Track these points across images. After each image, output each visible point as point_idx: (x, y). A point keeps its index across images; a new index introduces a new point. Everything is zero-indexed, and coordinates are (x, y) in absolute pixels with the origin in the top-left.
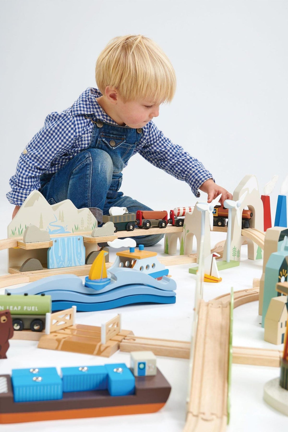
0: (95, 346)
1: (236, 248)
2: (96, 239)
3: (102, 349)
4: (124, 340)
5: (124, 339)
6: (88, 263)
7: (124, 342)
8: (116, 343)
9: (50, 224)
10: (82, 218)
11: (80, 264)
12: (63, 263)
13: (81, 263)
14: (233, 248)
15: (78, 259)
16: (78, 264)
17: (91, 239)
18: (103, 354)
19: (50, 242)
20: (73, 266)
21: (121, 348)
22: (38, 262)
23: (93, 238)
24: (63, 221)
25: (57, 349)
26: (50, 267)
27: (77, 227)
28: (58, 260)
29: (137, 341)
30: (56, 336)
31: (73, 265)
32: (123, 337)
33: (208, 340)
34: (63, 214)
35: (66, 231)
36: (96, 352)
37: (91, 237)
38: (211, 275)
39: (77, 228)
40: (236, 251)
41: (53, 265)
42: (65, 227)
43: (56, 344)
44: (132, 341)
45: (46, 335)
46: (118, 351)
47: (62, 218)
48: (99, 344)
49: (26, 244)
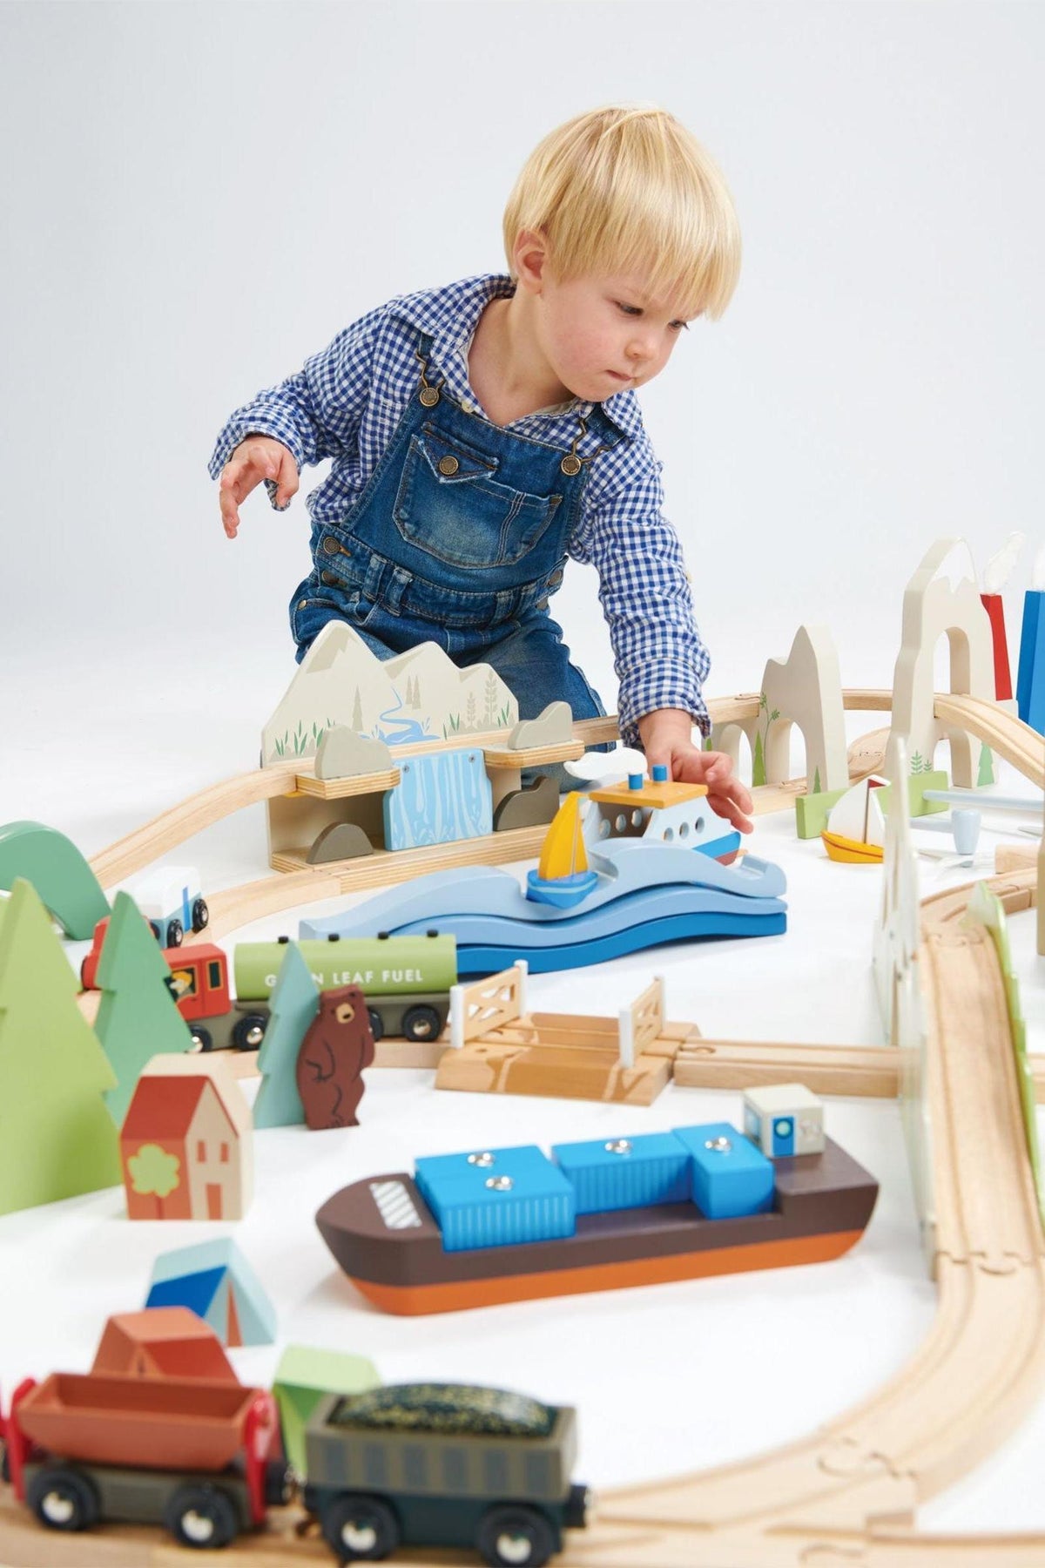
0: (606, 1074)
1: (920, 757)
2: (524, 755)
3: (627, 1081)
4: (681, 1054)
5: (681, 1049)
6: (499, 827)
7: (682, 1058)
8: (664, 1062)
9: (384, 717)
10: (471, 695)
11: (478, 832)
12: (431, 832)
13: (481, 827)
14: (913, 758)
15: (473, 818)
16: (471, 832)
17: (507, 758)
18: (630, 1096)
19: (392, 774)
20: (458, 838)
21: (676, 1074)
22: (357, 834)
23: (512, 754)
24: (417, 705)
25: (492, 1089)
26: (395, 845)
27: (456, 722)
28: (415, 823)
29: (721, 1052)
30: (483, 1051)
31: (459, 835)
32: (677, 1045)
33: (950, 1040)
34: (417, 685)
35: (425, 734)
36: (609, 1092)
37: (506, 751)
38: (865, 841)
39: (456, 726)
40: (921, 767)
41: (402, 839)
42: (423, 724)
43: (490, 1075)
44: (705, 1053)
45: (455, 1049)
46: (670, 1086)
47: (414, 699)
48: (615, 1069)
49: (326, 782)
